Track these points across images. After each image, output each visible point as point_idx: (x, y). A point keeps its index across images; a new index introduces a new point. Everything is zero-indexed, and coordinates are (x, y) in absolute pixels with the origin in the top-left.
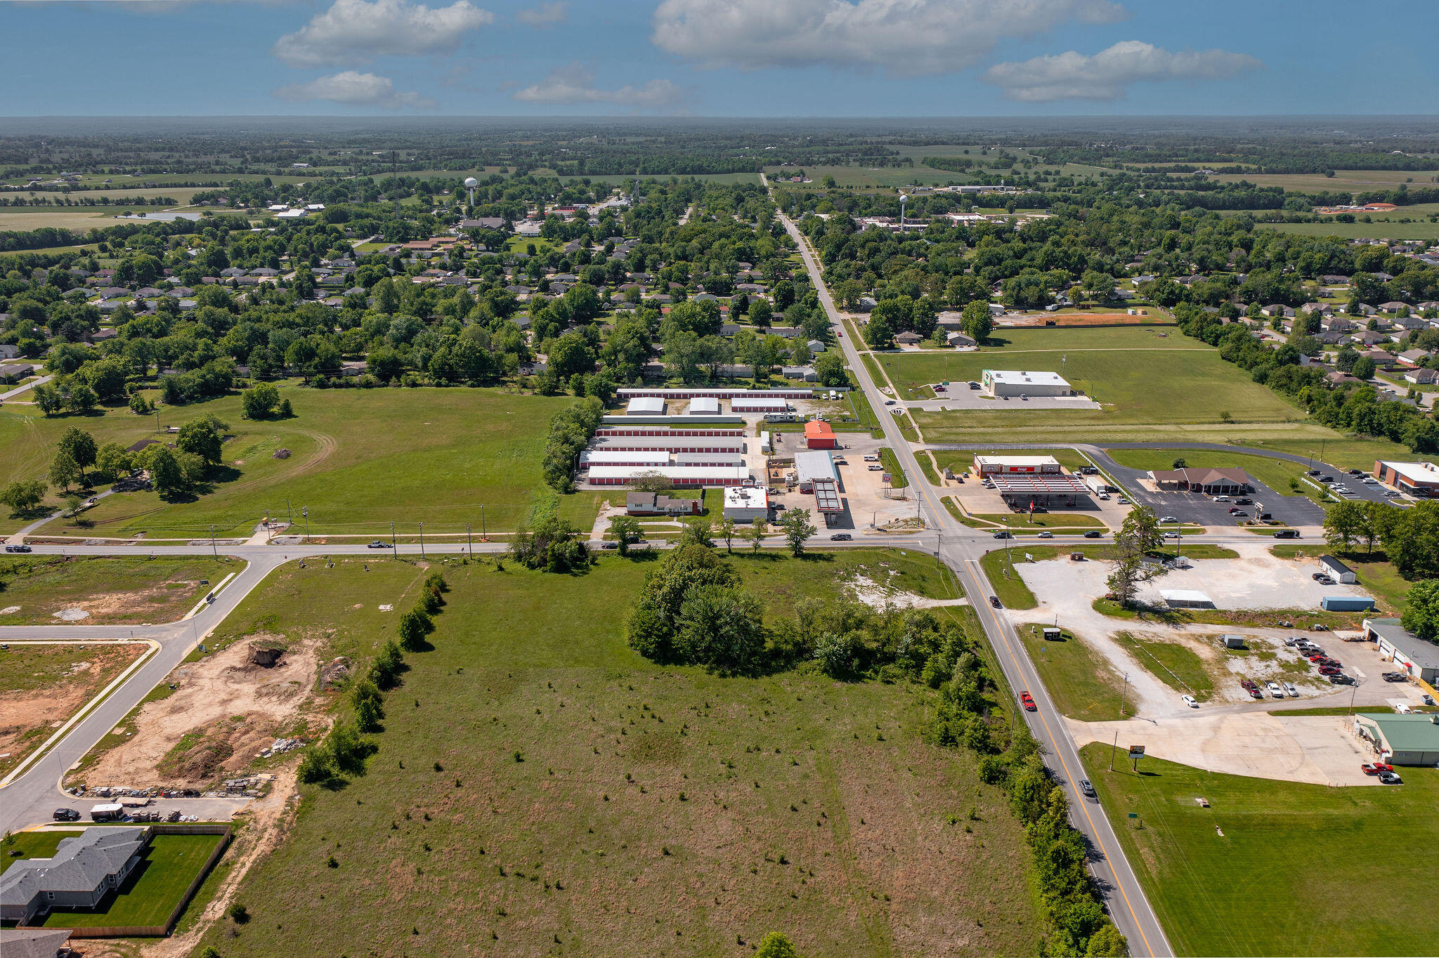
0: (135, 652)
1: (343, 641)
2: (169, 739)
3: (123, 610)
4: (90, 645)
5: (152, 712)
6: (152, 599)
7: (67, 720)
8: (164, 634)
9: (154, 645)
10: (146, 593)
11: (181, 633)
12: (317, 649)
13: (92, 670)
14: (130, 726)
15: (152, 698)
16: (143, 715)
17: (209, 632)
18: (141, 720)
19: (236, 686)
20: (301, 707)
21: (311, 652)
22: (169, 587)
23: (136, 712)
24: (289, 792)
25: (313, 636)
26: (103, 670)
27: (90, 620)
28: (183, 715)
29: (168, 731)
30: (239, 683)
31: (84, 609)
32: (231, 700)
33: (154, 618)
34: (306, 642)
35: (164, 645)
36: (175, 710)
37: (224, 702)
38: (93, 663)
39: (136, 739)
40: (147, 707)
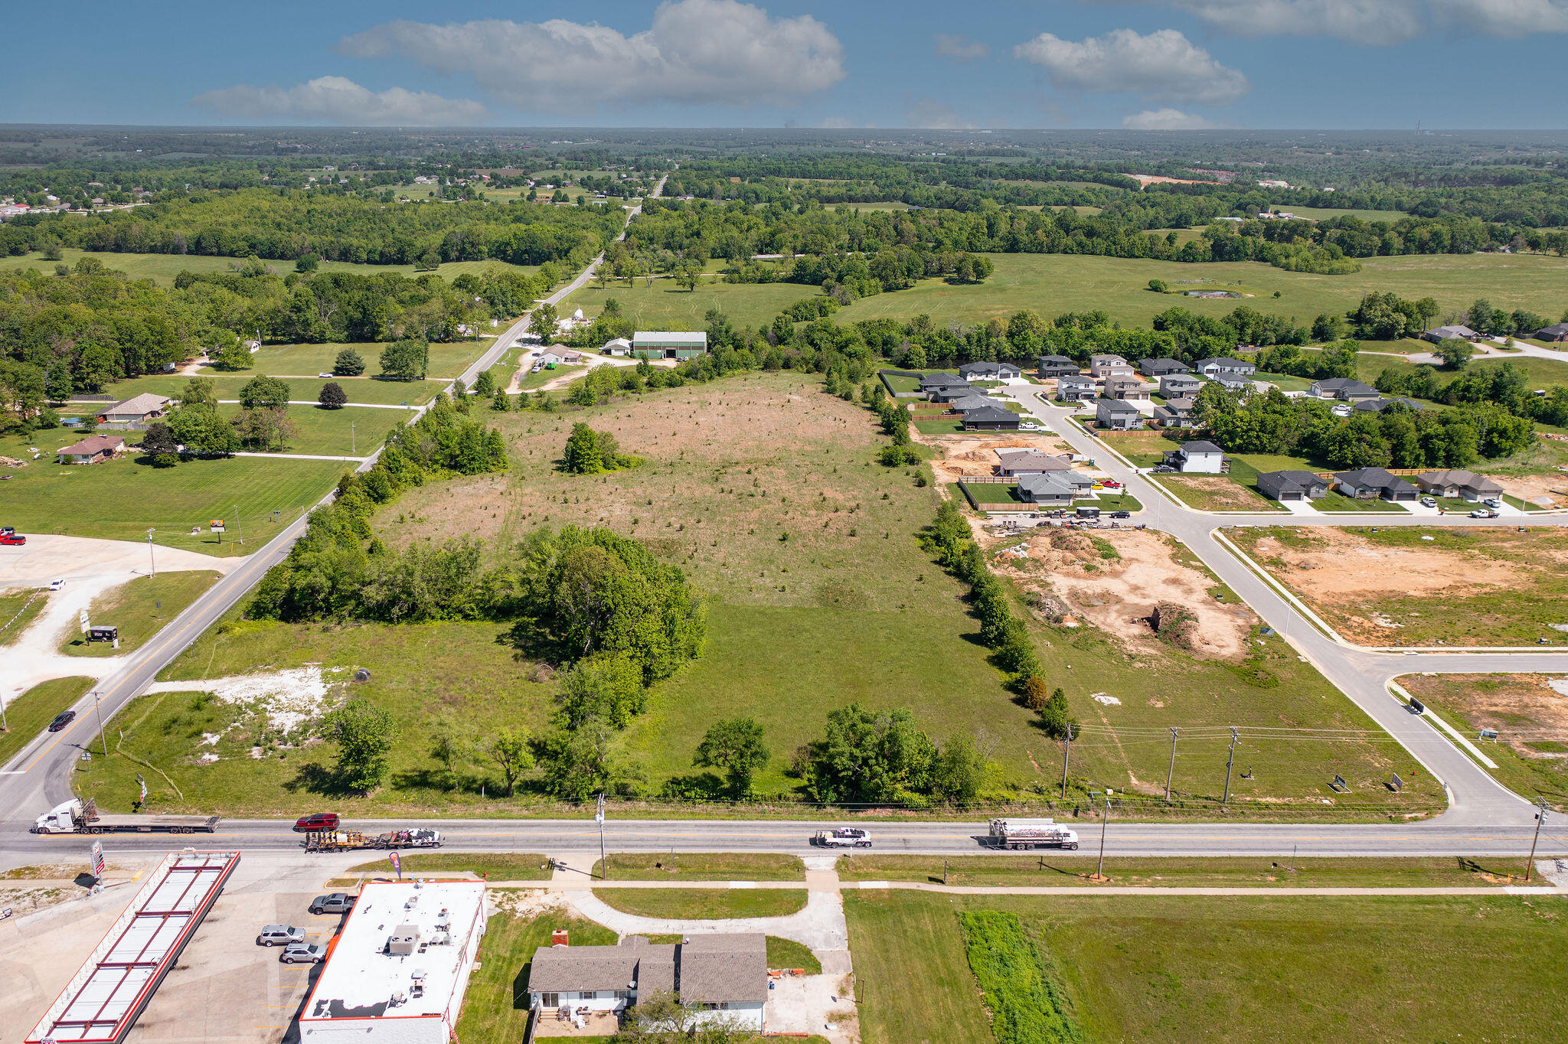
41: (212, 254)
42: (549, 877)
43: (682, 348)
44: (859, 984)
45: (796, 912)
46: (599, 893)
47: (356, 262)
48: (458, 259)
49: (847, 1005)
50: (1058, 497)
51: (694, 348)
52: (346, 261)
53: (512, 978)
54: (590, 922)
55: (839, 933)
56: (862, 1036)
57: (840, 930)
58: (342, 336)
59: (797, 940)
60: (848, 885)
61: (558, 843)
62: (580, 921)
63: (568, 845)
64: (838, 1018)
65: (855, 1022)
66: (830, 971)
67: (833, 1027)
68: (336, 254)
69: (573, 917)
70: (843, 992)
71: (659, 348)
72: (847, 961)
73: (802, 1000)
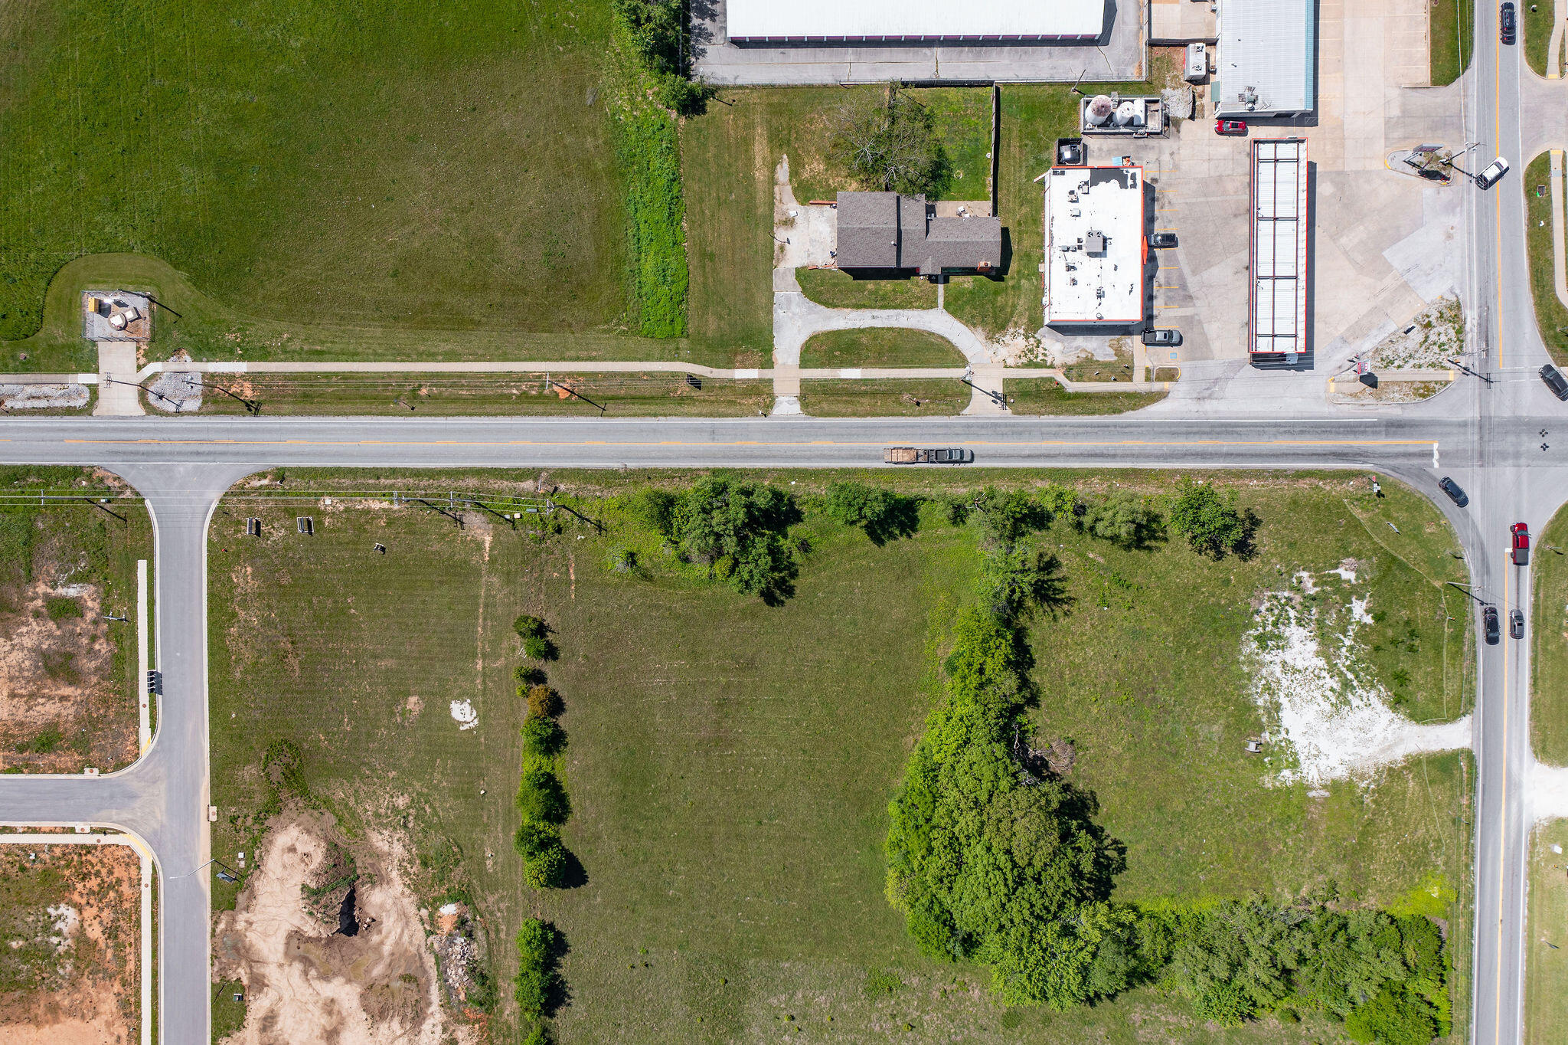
42: (1007, 382)
44: (770, 256)
45: (811, 338)
46: (961, 361)
49: (781, 234)
53: (1014, 258)
54: (967, 323)
55: (779, 311)
56: (773, 204)
57: (779, 314)
59: (812, 304)
60: (767, 374)
61: (1003, 430)
62: (974, 325)
63: (994, 429)
64: (789, 223)
65: (777, 217)
66: (790, 270)
67: (792, 213)
69: (980, 329)
70: (782, 248)
72: (776, 280)
73: (812, 241)
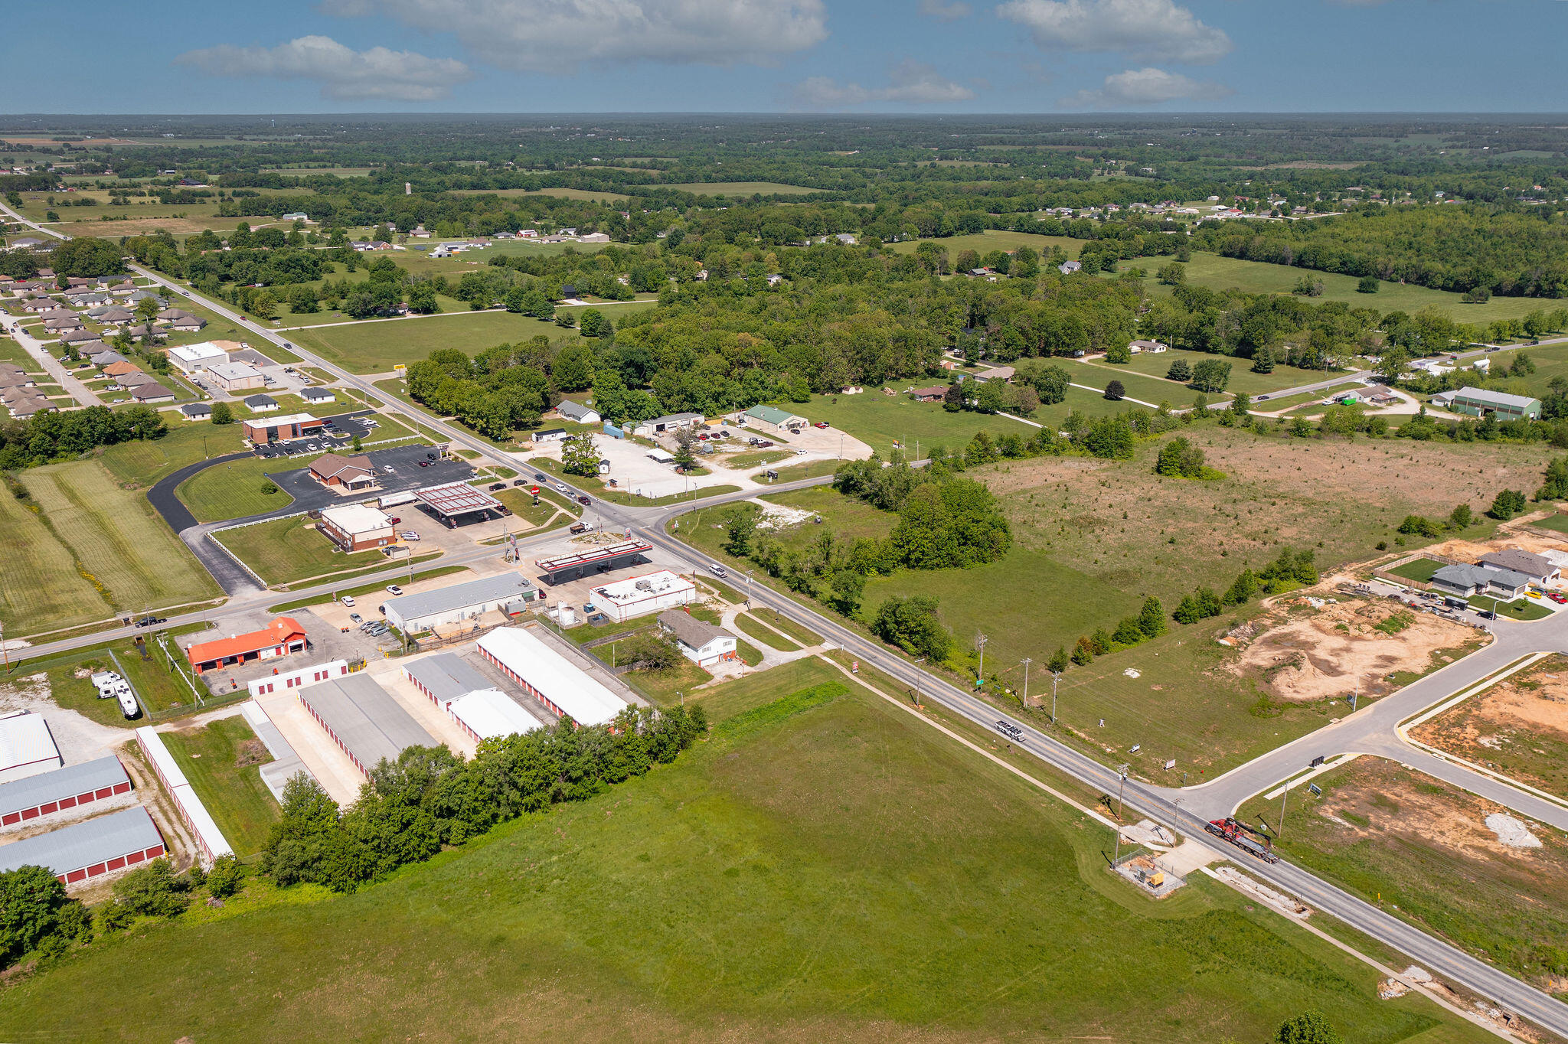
0: (1426, 734)
1: (1204, 658)
2: (1404, 639)
3: (1438, 808)
4: (1480, 765)
5: (1417, 665)
6: (1394, 808)
7: (1496, 684)
8: (1388, 744)
9: (1402, 733)
10: (1400, 826)
11: (1367, 737)
12: (1235, 662)
13: (1476, 732)
14: (1438, 660)
15: (1412, 677)
16: (1423, 664)
17: (1335, 725)
18: (1426, 661)
19: (1330, 658)
20: (1285, 623)
21: (1244, 662)
22: (1364, 823)
23: (1430, 670)
24: (1327, 581)
25: (1229, 676)
26: (1462, 727)
27: (1484, 805)
28: (1388, 653)
29: (1403, 645)
30: (1326, 661)
31: (1494, 837)
32: (1341, 649)
33: (1397, 774)
34: (1239, 673)
35: (1389, 731)
36: (1391, 660)
37: (1348, 650)
38: (1474, 740)
39: (1432, 649)
40: (1420, 671)
41: (1308, 267)
43: (1500, 409)
47: (1431, 287)
48: (1534, 295)
50: (1454, 585)
51: (1513, 412)
52: (1423, 284)
58: (1231, 351)
68: (1413, 278)
71: (1477, 405)
